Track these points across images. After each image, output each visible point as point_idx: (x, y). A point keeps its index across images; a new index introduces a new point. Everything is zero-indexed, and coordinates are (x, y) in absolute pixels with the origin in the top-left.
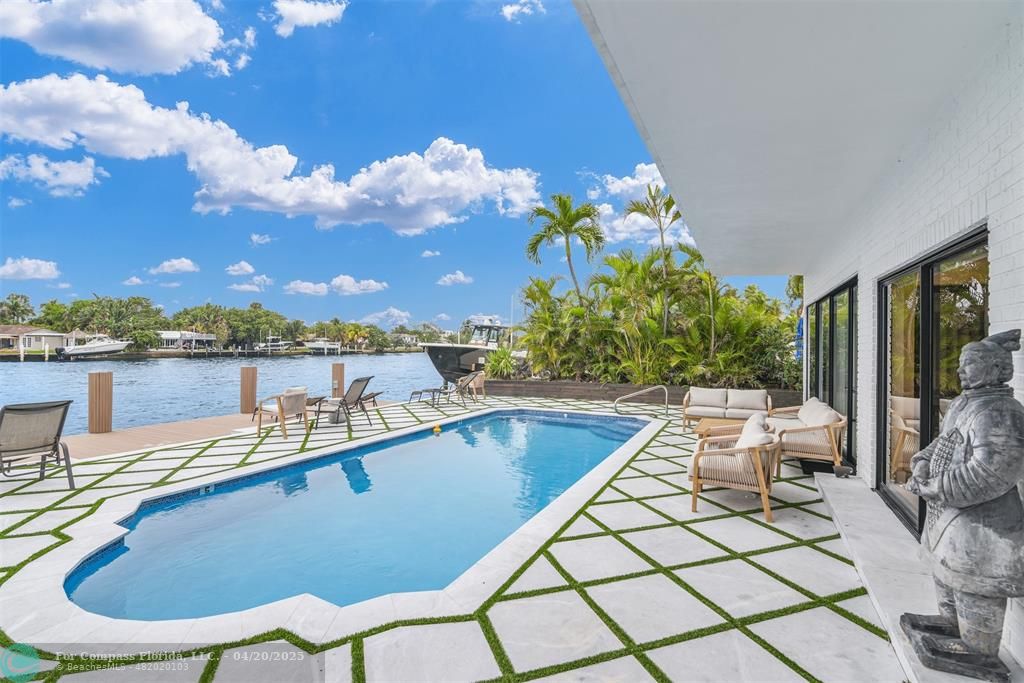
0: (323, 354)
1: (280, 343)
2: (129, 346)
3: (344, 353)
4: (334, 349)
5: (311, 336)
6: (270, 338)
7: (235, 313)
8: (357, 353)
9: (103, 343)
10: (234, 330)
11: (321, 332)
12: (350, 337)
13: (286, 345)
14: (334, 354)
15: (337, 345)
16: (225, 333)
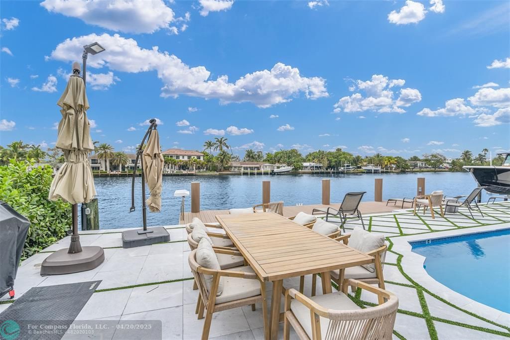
0: (371, 173)
1: (351, 167)
2: (293, 169)
3: (382, 172)
4: (377, 170)
5: (365, 163)
6: (346, 165)
7: (330, 153)
8: (390, 172)
9: (285, 168)
10: (330, 161)
11: (370, 161)
12: (386, 163)
13: (353, 168)
14: (377, 173)
15: (379, 168)
16: (326, 163)
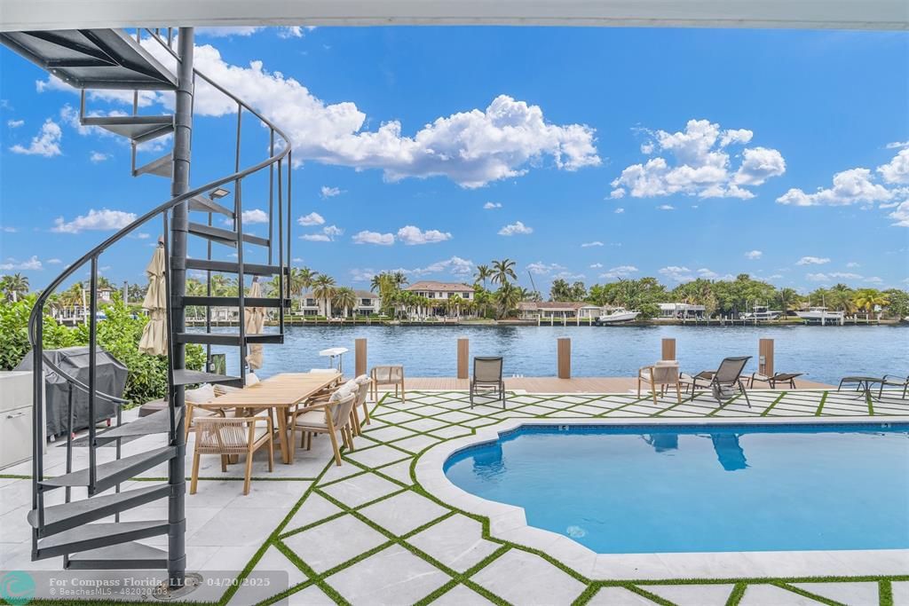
0: (820, 324)
1: (768, 312)
2: (638, 316)
3: (847, 324)
4: (834, 320)
5: (804, 305)
6: (756, 307)
7: (722, 285)
8: (870, 324)
9: (622, 314)
10: (722, 301)
11: (818, 299)
12: (859, 304)
13: (773, 314)
14: (835, 325)
15: (840, 315)
16: (713, 304)
